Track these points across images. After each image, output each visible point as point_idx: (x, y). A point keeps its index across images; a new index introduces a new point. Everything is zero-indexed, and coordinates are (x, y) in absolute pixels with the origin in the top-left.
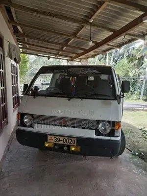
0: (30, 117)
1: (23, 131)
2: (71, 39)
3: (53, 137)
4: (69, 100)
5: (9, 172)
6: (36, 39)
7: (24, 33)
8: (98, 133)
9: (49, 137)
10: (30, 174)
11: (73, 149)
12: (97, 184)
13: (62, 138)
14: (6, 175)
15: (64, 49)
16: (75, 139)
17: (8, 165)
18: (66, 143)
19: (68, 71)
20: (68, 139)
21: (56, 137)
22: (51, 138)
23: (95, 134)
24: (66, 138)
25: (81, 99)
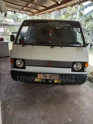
1: (16, 71)
3: (41, 75)
5: (9, 100)
9: (39, 75)
10: (25, 100)
11: (56, 82)
13: (48, 75)
15: (29, 6)
16: (58, 75)
17: (5, 95)
18: (51, 78)
19: (47, 24)
20: (53, 75)
21: (43, 74)
22: (40, 75)
23: (72, 71)
24: (51, 75)
25: (61, 47)
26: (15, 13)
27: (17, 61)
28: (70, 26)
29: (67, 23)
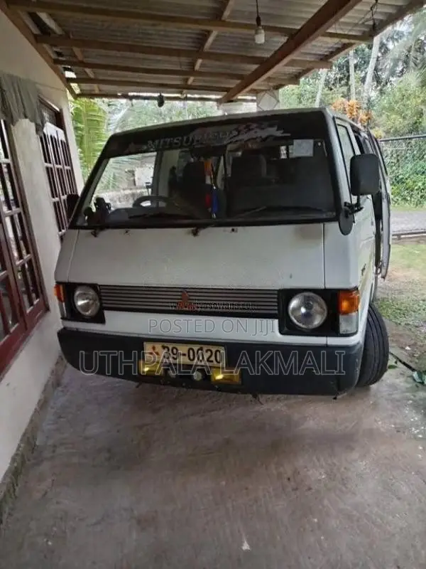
0: (92, 293)
1: (77, 333)
2: (209, 32)
3: (158, 346)
4: (195, 233)
5: (55, 446)
6: (104, 45)
7: (67, 33)
8: (288, 327)
9: (148, 347)
10: (109, 451)
11: (220, 377)
12: (296, 472)
13: (183, 349)
14: (47, 454)
15: (197, 67)
16: (223, 351)
17: (53, 427)
19: (188, 139)
20: (201, 349)
21: (166, 344)
22: (154, 348)
23: (281, 332)
24: (196, 348)
25: (230, 228)
26: (161, 104)
27: (77, 293)
28: (279, 134)
29: (271, 126)
